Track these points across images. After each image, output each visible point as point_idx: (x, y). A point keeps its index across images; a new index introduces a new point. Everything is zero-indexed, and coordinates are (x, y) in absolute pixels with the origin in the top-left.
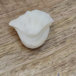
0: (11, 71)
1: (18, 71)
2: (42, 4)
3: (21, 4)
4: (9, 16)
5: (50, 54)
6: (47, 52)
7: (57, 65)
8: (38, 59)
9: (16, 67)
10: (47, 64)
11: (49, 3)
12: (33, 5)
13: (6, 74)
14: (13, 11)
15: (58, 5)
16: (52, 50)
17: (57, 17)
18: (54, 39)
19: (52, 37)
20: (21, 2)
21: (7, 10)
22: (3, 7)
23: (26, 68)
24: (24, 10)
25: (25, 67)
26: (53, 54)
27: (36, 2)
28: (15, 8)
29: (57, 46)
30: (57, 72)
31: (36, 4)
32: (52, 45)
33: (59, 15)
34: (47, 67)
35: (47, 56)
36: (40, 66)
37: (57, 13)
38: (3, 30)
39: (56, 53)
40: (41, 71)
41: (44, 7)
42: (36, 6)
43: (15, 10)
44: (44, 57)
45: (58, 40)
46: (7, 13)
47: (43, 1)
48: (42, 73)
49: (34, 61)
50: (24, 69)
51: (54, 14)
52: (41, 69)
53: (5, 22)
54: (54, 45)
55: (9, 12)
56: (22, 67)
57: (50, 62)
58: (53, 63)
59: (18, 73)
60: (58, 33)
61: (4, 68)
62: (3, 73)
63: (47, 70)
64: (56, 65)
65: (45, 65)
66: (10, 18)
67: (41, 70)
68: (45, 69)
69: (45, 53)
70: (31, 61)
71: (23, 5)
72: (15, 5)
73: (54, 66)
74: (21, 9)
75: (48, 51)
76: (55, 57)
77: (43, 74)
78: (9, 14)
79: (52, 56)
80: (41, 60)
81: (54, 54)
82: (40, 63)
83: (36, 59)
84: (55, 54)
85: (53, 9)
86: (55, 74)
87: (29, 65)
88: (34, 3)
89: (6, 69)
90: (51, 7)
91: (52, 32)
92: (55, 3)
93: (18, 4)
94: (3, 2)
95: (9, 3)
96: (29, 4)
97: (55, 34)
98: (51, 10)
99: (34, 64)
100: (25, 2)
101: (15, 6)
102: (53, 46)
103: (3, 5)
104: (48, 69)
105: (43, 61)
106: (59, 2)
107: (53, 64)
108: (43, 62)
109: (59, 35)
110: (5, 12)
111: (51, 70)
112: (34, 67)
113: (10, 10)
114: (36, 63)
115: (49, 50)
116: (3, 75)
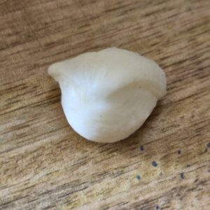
4: (80, 2)
5: (186, 96)
6: (177, 91)
7: (205, 121)
10: (178, 118)
16: (190, 86)
18: (196, 60)
19: (191, 56)
26: (193, 95)
29: (204, 77)
30: (204, 139)
32: (191, 75)
34: (179, 126)
35: (179, 101)
36: (162, 123)
38: (66, 35)
39: (202, 94)
40: (163, 135)
44: (171, 103)
48: (166, 139)
52: (163, 130)
53: (71, 17)
54: (196, 75)
57: (187, 115)
58: (193, 117)
60: (205, 45)
63: (179, 133)
64: (202, 122)
65: (173, 120)
67: (164, 132)
68: (174, 130)
69: (173, 92)
73: (196, 124)
75: (182, 89)
76: (199, 104)
77: (170, 143)
79: (191, 99)
81: (196, 97)
84: (199, 95)
91: (191, 43)
97: (197, 48)
102: (193, 76)
104: (180, 130)
105: (167, 110)
107: (195, 118)
108: (168, 113)
111: (188, 133)
115: (184, 86)
116: (67, 142)
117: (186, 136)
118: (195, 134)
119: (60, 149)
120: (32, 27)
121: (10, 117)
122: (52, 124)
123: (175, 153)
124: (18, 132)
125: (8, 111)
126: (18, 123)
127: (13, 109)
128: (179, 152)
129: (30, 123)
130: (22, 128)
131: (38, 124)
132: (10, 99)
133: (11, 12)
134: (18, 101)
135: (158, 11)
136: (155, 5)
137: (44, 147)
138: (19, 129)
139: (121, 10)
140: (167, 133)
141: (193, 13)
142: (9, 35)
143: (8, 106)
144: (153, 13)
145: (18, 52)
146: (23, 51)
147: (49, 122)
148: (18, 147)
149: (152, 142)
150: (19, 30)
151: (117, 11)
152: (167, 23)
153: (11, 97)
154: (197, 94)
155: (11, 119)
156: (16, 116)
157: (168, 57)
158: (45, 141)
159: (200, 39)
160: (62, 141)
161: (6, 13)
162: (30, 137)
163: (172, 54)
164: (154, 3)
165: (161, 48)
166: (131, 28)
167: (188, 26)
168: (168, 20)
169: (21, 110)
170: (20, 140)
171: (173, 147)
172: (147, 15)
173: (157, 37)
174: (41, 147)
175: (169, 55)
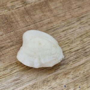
0: (42, 81)
1: (50, 81)
2: (69, 14)
3: (48, 14)
4: (36, 27)
5: (81, 64)
8: (69, 69)
9: (47, 77)
10: (78, 73)
11: (76, 13)
12: (60, 15)
13: (39, 83)
14: (40, 21)
15: (85, 14)
16: (82, 60)
17: (85, 27)
18: (84, 49)
20: (48, 13)
21: (35, 21)
22: (31, 18)
23: (57, 78)
24: (52, 20)
25: (56, 76)
26: (83, 64)
27: (63, 12)
28: (43, 19)
29: (87, 56)
31: (63, 14)
32: (82, 55)
33: (87, 25)
34: (79, 76)
35: (78, 66)
36: (72, 76)
37: (85, 23)
40: (73, 80)
41: (71, 17)
42: (63, 16)
43: (42, 21)
44: (75, 67)
45: (88, 49)
46: (34, 24)
47: (70, 11)
48: (74, 82)
49: (65, 71)
50: (56, 78)
51: (81, 24)
52: (73, 79)
55: (36, 23)
56: (53, 77)
57: (82, 72)
58: (84, 72)
59: (50, 83)
60: (87, 42)
61: (36, 78)
62: (35, 83)
63: (79, 79)
64: (88, 75)
65: (76, 74)
66: (37, 28)
68: (77, 78)
69: (76, 63)
70: (62, 71)
71: (50, 16)
72: (42, 15)
73: (86, 76)
74: (48, 19)
76: (86, 67)
77: (76, 84)
78: (36, 25)
79: (83, 65)
80: (72, 70)
81: (85, 64)
82: (72, 73)
83: (66, 69)
84: (86, 64)
85: (81, 19)
86: (87, 83)
87: (60, 75)
88: (61, 13)
89: (37, 79)
90: (78, 17)
91: (81, 42)
92: (82, 13)
93: (45, 15)
94: (30, 13)
95: (36, 14)
96: (56, 15)
97: (84, 44)
98: (79, 20)
99: (66, 74)
100: (52, 13)
101: (43, 17)
102: (83, 56)
103: (30, 16)
105: (74, 70)
106: (86, 12)
107: (85, 73)
108: (74, 72)
109: (88, 45)
110: (33, 23)
111: (83, 79)
112: (65, 77)
113: (38, 21)
114: (67, 72)
115: (79, 60)
116: (36, 85)
117: (82, 80)
118: (85, 80)
119: (33, 88)
120: (18, 38)
121: (12, 76)
122: (29, 78)
123: (78, 87)
124: (16, 82)
125: (11, 73)
126: (16, 78)
127: (13, 72)
128: (80, 87)
129: (20, 78)
130: (17, 80)
131: (24, 79)
132: (11, 69)
133: (9, 33)
134: (15, 69)
135: (68, 29)
136: (66, 27)
137: (27, 88)
138: (16, 81)
139: (53, 29)
140: (74, 79)
141: (81, 29)
142: (9, 42)
143: (11, 71)
144: (66, 30)
145: (13, 49)
146: (15, 48)
147: (28, 77)
148: (17, 88)
149: (69, 83)
150: (13, 40)
151: (51, 30)
152: (71, 34)
153: (12, 68)
154: (85, 63)
155: (13, 77)
156: (14, 75)
157: (73, 48)
158: (27, 85)
159: (85, 40)
160: (33, 85)
161: (7, 33)
162: (21, 84)
163: (74, 47)
164: (66, 26)
165: (69, 44)
166: (57, 37)
167: (80, 35)
168: (72, 33)
169: (16, 73)
170: (17, 85)
171: (77, 85)
172: (63, 31)
173: (68, 40)
174: (25, 88)
175: (73, 47)
